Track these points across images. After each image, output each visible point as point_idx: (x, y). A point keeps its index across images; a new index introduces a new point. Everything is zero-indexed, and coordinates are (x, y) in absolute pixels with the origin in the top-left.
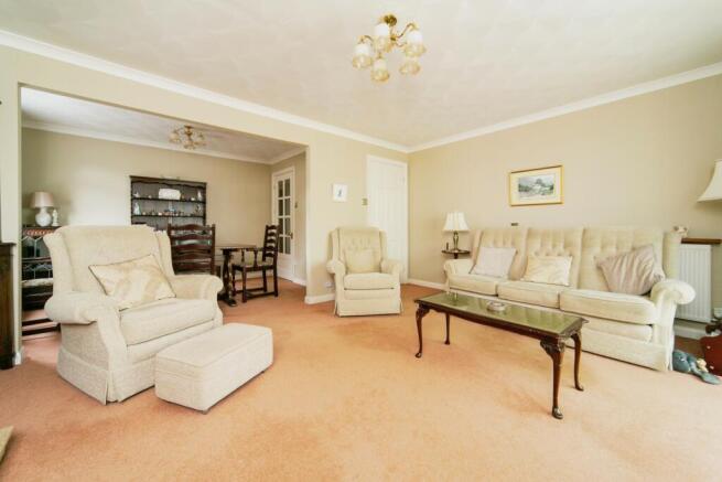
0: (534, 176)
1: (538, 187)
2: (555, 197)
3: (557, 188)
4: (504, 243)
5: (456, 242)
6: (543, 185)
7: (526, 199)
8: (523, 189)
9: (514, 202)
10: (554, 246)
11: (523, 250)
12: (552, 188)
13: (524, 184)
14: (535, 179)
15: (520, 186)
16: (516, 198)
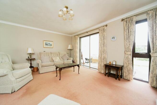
0: (48, 42)
1: (49, 44)
2: (52, 47)
3: (52, 45)
4: (46, 55)
5: (30, 56)
6: (50, 44)
7: (47, 46)
8: (46, 44)
9: (44, 47)
10: (55, 55)
11: (50, 56)
12: (51, 45)
13: (46, 43)
14: (48, 43)
15: (45, 44)
16: (45, 46)
